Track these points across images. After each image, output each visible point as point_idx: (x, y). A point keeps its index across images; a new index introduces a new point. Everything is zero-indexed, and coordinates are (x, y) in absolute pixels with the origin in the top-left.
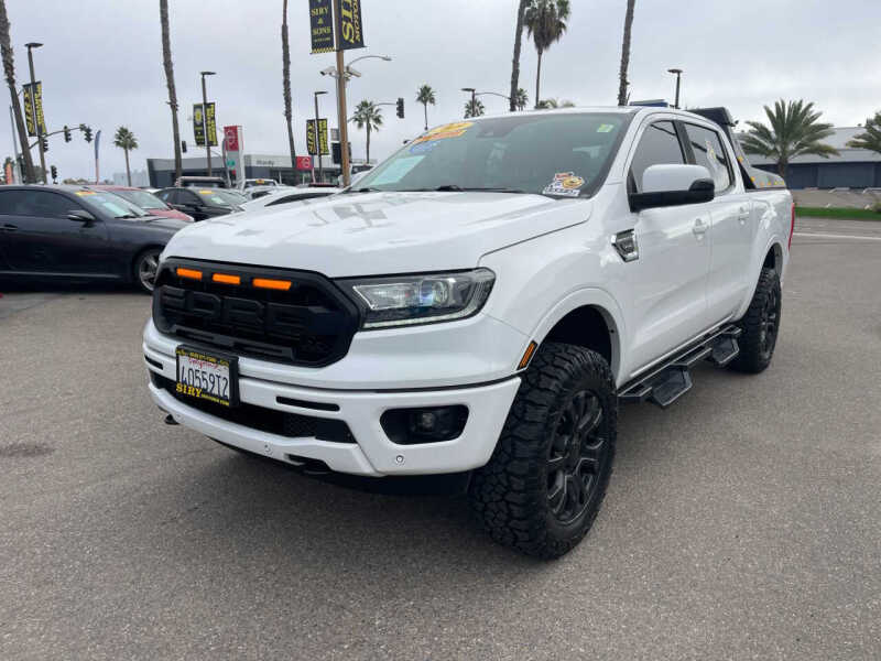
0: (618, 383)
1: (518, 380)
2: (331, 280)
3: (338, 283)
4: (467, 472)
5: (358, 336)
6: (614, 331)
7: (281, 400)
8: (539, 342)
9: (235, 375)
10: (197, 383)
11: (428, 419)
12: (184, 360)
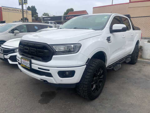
0: (107, 66)
1: (86, 66)
2: (49, 45)
3: (50, 45)
4: (75, 84)
5: (54, 56)
6: (106, 56)
7: (39, 68)
8: (90, 58)
9: (31, 63)
10: (24, 64)
11: (67, 73)
12: (22, 60)
